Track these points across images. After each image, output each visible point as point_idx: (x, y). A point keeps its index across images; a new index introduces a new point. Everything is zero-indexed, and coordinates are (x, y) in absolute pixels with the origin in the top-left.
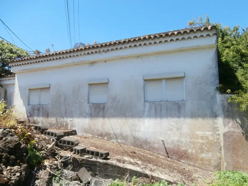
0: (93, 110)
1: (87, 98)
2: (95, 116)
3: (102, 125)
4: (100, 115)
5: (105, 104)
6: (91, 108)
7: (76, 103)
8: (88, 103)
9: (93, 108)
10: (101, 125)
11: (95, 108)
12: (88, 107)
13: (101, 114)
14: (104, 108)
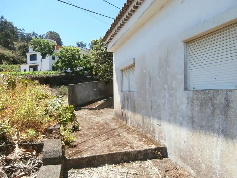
0: (197, 109)
1: (182, 77)
2: (202, 127)
3: (220, 158)
4: (217, 126)
5: (229, 93)
6: (191, 102)
7: (165, 90)
8: (186, 89)
9: (196, 103)
10: (219, 156)
11: (201, 104)
12: (185, 100)
13: (218, 123)
14: (227, 105)
